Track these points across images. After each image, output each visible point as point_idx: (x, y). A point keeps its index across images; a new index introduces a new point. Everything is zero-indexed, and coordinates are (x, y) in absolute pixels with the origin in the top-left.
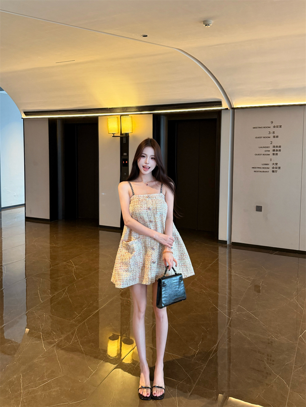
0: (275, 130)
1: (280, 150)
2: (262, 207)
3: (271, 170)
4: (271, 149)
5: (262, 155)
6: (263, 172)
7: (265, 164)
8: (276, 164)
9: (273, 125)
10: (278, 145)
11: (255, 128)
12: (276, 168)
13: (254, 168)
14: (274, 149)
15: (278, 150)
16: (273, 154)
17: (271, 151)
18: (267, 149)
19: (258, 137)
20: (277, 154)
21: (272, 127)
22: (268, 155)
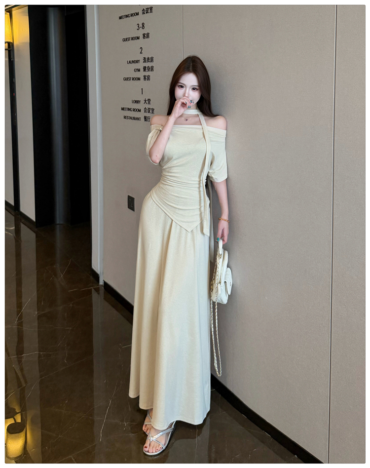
1: (152, 69)
3: (141, 115)
4: (141, 65)
5: (132, 79)
6: (134, 119)
7: (136, 102)
8: (149, 100)
10: (150, 57)
11: (120, 18)
12: (148, 111)
13: (123, 109)
15: (150, 67)
16: (145, 76)
17: (142, 70)
18: (136, 66)
19: (125, 38)
20: (149, 77)
21: (141, 13)
22: (139, 79)
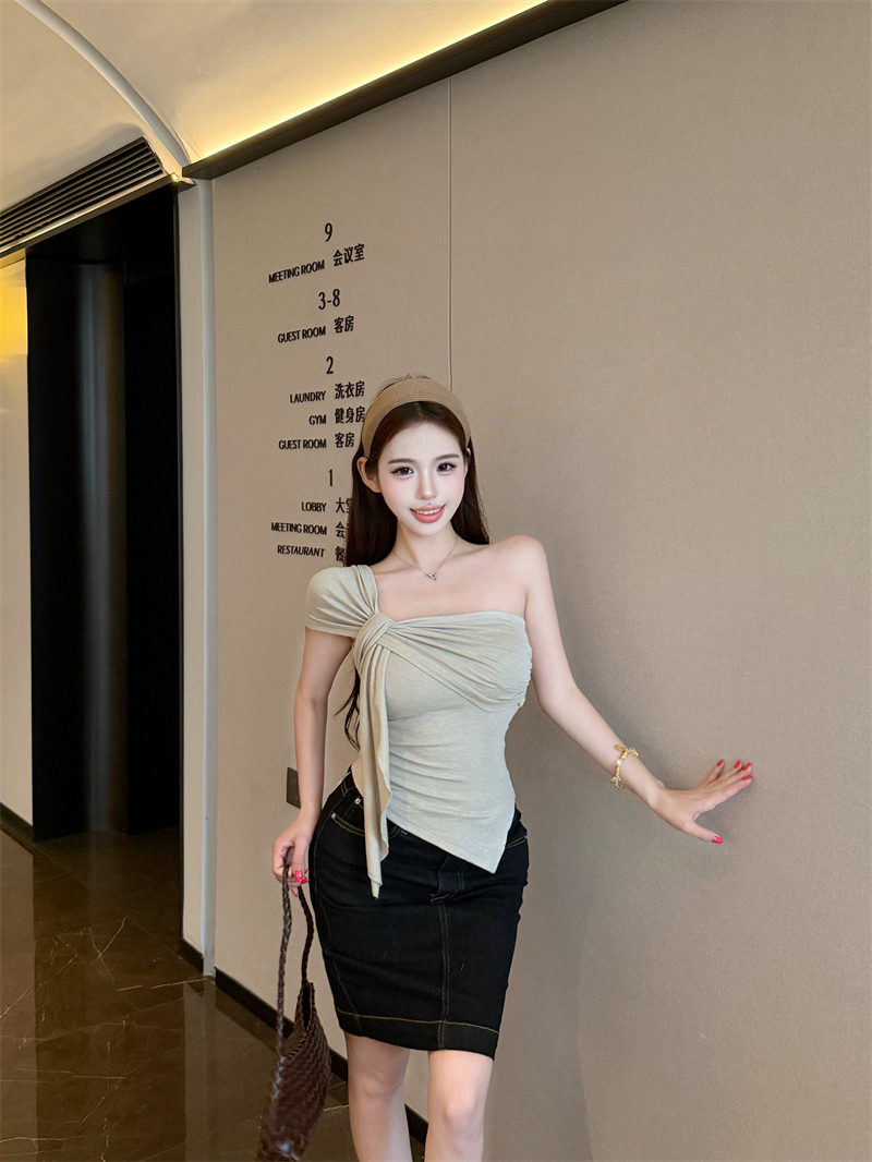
0: (342, 277)
3: (330, 541)
4: (328, 407)
5: (302, 443)
6: (306, 551)
7: (312, 506)
9: (334, 245)
10: (354, 382)
11: (273, 279)
13: (276, 527)
14: (340, 404)
15: (355, 411)
16: (339, 437)
17: (331, 418)
18: (315, 408)
19: (285, 331)
20: (350, 436)
21: (329, 262)
22: (322, 444)
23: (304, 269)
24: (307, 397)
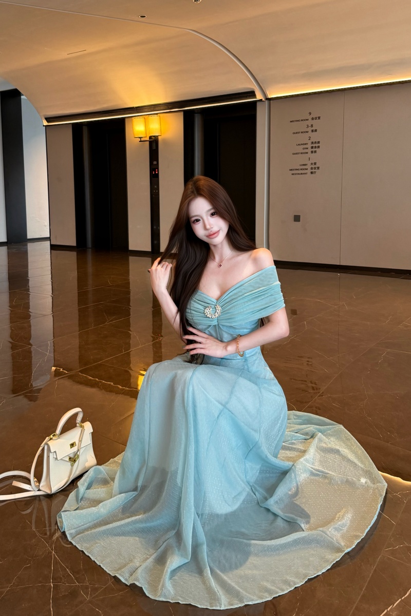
0: (314, 122)
1: (319, 147)
2: (300, 216)
3: (309, 171)
4: (309, 146)
5: (300, 153)
6: (301, 174)
7: (303, 165)
8: (315, 164)
9: (312, 116)
10: (317, 141)
11: (291, 122)
12: (315, 169)
13: (291, 170)
14: (312, 145)
15: (317, 146)
16: (312, 152)
17: (310, 148)
18: (305, 146)
19: (295, 132)
20: (315, 152)
21: (310, 119)
22: (307, 153)
23: (302, 120)
24: (302, 144)
